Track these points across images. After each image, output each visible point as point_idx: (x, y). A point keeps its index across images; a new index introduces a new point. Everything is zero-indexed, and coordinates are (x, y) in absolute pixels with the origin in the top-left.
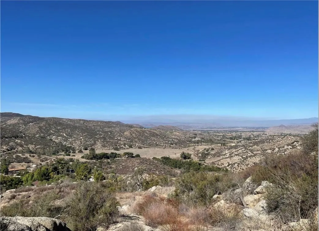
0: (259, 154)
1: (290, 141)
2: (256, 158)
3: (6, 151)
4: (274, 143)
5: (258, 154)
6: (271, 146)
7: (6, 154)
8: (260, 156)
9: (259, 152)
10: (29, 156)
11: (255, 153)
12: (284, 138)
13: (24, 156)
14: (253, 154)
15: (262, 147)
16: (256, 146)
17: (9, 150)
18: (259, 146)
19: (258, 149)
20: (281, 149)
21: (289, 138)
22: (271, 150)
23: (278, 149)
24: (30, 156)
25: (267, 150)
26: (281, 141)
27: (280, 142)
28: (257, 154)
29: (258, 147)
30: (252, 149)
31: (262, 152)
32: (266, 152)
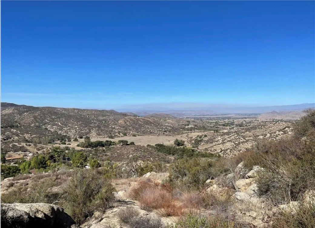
0: (251, 140)
1: (281, 127)
2: (248, 144)
4: (266, 129)
5: (250, 140)
6: (263, 132)
7: (2, 143)
8: (252, 142)
9: (251, 138)
11: (247, 139)
12: (276, 124)
13: (21, 145)
14: (246, 140)
15: (254, 134)
16: (248, 132)
17: (5, 140)
18: (251, 132)
19: (251, 135)
20: (272, 135)
21: (281, 124)
22: (263, 136)
23: (270, 135)
24: (26, 145)
25: (259, 136)
26: (273, 127)
27: (271, 127)
28: (249, 140)
29: (250, 133)
30: (244, 135)
31: (254, 138)
32: (258, 137)
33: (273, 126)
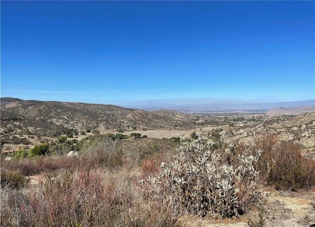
0: (284, 132)
1: (313, 118)
2: (282, 136)
3: (3, 133)
4: (296, 120)
5: (282, 132)
6: (294, 124)
7: (3, 136)
8: (287, 133)
9: (283, 130)
10: (27, 137)
11: (278, 130)
12: (306, 115)
13: (22, 138)
14: (277, 131)
15: (283, 125)
16: (276, 124)
17: (6, 133)
18: (279, 123)
19: (280, 127)
20: (309, 126)
21: (312, 115)
22: (297, 127)
23: (306, 126)
24: (29, 137)
25: (292, 128)
27: (302, 119)
28: (280, 132)
29: (279, 125)
30: (272, 127)
31: (286, 130)
32: (292, 129)
33: (304, 117)
